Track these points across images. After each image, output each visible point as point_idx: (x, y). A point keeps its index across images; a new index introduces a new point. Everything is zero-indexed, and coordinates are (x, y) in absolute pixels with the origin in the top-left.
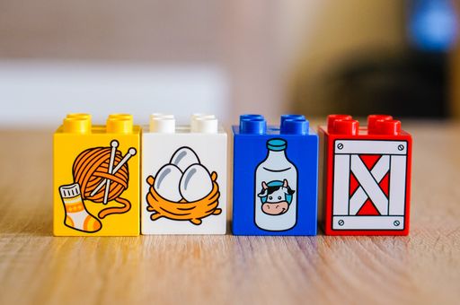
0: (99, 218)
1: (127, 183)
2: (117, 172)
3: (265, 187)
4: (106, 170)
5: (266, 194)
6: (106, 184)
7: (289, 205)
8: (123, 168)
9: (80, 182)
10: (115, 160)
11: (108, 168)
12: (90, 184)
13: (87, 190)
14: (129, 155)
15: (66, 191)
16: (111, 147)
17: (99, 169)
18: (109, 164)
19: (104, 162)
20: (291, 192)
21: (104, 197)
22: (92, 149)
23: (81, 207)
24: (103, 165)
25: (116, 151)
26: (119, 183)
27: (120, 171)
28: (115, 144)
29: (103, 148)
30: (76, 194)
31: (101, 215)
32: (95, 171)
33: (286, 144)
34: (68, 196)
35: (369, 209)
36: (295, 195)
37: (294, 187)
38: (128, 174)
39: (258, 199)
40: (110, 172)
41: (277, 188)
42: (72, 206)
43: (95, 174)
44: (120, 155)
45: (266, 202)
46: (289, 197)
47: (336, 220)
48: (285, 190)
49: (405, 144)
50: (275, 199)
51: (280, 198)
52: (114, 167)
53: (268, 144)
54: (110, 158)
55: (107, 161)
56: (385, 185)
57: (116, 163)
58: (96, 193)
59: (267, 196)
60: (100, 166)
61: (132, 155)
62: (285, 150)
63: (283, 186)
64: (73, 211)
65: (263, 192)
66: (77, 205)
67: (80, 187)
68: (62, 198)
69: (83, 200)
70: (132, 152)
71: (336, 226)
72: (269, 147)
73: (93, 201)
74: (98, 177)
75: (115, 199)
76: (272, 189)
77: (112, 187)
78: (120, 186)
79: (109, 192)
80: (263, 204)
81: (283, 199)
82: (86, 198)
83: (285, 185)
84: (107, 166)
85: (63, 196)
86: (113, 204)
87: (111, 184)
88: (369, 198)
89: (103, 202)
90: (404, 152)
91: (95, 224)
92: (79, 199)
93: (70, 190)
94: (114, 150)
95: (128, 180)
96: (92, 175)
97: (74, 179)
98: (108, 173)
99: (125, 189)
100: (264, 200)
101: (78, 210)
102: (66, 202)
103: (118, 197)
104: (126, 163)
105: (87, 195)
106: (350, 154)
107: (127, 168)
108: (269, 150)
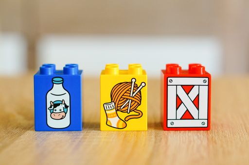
0: (125, 121)
1: (140, 102)
2: (135, 95)
3: (52, 104)
4: (129, 95)
5: (53, 108)
6: (129, 102)
7: (66, 114)
8: (138, 93)
9: (115, 101)
10: (134, 89)
11: (130, 94)
12: (120, 102)
13: (119, 106)
14: (141, 87)
15: (107, 106)
16: (132, 82)
17: (125, 94)
18: (130, 91)
19: (128, 90)
20: (66, 107)
21: (128, 109)
22: (121, 83)
23: (115, 115)
24: (127, 92)
25: (135, 84)
26: (136, 102)
27: (137, 95)
28: (134, 80)
29: (127, 83)
30: (112, 108)
31: (126, 119)
32: (123, 95)
33: (63, 80)
34: (108, 109)
35: (187, 116)
36: (69, 108)
37: (68, 104)
38: (141, 97)
39: (48, 111)
40: (131, 96)
41: (59, 105)
42: (110, 115)
43: (123, 97)
44: (137, 86)
45: (53, 112)
46: (65, 110)
47: (169, 122)
48: (64, 106)
49: (207, 79)
50: (58, 111)
51: (61, 110)
52: (133, 93)
53: (53, 80)
54: (131, 88)
55: (130, 90)
56: (196, 102)
57: (134, 91)
58: (124, 107)
59: (53, 109)
60: (125, 92)
61: (143, 87)
62: (62, 83)
63: (62, 103)
64: (111, 117)
65: (51, 107)
66: (113, 114)
67: (115, 104)
68: (105, 110)
69: (116, 111)
70: (143, 84)
71: (169, 125)
72: (54, 82)
73: (121, 111)
74: (124, 98)
75: (133, 111)
76: (56, 105)
77: (132, 104)
78: (136, 103)
79: (131, 107)
80: (51, 113)
81: (62, 110)
82: (118, 110)
83: (63, 103)
84: (129, 92)
85: (106, 109)
86: (133, 113)
87: (131, 102)
88: (187, 110)
89: (127, 112)
90: (207, 84)
91: (123, 124)
92: (114, 111)
93: (109, 106)
94: (133, 83)
95: (141, 100)
96: (121, 97)
97: (112, 100)
98: (130, 96)
99: (139, 105)
100: (52, 111)
101: (114, 117)
102: (107, 112)
103: (135, 109)
104: (140, 91)
105: (119, 108)
106: (177, 85)
107: (140, 93)
108: (53, 83)
